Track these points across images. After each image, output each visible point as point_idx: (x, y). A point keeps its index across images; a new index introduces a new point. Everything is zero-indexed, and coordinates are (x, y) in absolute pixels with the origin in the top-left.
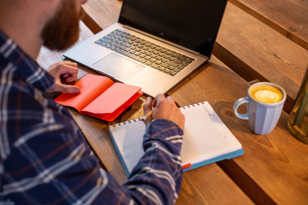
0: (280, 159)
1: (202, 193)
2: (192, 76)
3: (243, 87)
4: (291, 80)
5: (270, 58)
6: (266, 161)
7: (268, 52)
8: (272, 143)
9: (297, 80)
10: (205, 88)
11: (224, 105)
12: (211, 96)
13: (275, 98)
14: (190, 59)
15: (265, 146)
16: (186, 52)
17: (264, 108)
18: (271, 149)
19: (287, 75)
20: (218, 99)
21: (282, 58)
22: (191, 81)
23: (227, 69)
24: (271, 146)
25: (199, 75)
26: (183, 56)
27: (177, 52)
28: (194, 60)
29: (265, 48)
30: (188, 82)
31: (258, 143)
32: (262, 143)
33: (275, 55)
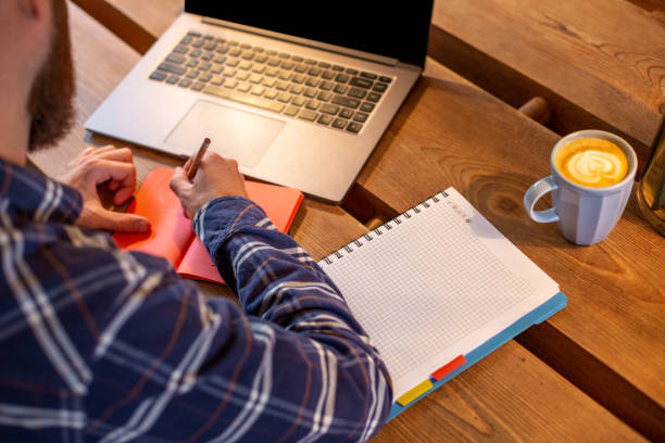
0: (644, 299)
1: (507, 422)
2: (397, 123)
3: (516, 128)
4: (613, 88)
5: (553, 37)
6: (617, 311)
7: (544, 23)
8: (618, 261)
9: (626, 85)
10: (433, 150)
11: (489, 185)
12: (454, 166)
13: (614, 166)
14: (382, 79)
15: (606, 273)
16: (366, 63)
17: (596, 198)
18: (620, 277)
19: (603, 77)
20: (473, 173)
21: (580, 34)
22: (397, 138)
23: (469, 88)
24: (618, 270)
25: (411, 117)
26: (363, 74)
27: (347, 66)
28: (389, 80)
29: (534, 14)
30: (392, 140)
31: (588, 266)
32: (598, 266)
33: (563, 28)
